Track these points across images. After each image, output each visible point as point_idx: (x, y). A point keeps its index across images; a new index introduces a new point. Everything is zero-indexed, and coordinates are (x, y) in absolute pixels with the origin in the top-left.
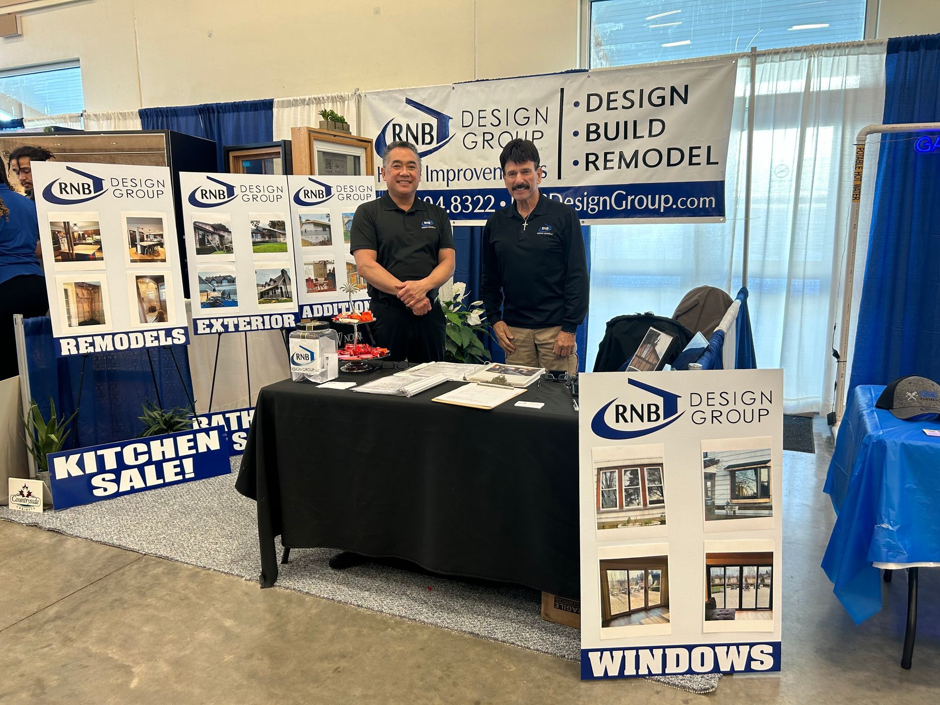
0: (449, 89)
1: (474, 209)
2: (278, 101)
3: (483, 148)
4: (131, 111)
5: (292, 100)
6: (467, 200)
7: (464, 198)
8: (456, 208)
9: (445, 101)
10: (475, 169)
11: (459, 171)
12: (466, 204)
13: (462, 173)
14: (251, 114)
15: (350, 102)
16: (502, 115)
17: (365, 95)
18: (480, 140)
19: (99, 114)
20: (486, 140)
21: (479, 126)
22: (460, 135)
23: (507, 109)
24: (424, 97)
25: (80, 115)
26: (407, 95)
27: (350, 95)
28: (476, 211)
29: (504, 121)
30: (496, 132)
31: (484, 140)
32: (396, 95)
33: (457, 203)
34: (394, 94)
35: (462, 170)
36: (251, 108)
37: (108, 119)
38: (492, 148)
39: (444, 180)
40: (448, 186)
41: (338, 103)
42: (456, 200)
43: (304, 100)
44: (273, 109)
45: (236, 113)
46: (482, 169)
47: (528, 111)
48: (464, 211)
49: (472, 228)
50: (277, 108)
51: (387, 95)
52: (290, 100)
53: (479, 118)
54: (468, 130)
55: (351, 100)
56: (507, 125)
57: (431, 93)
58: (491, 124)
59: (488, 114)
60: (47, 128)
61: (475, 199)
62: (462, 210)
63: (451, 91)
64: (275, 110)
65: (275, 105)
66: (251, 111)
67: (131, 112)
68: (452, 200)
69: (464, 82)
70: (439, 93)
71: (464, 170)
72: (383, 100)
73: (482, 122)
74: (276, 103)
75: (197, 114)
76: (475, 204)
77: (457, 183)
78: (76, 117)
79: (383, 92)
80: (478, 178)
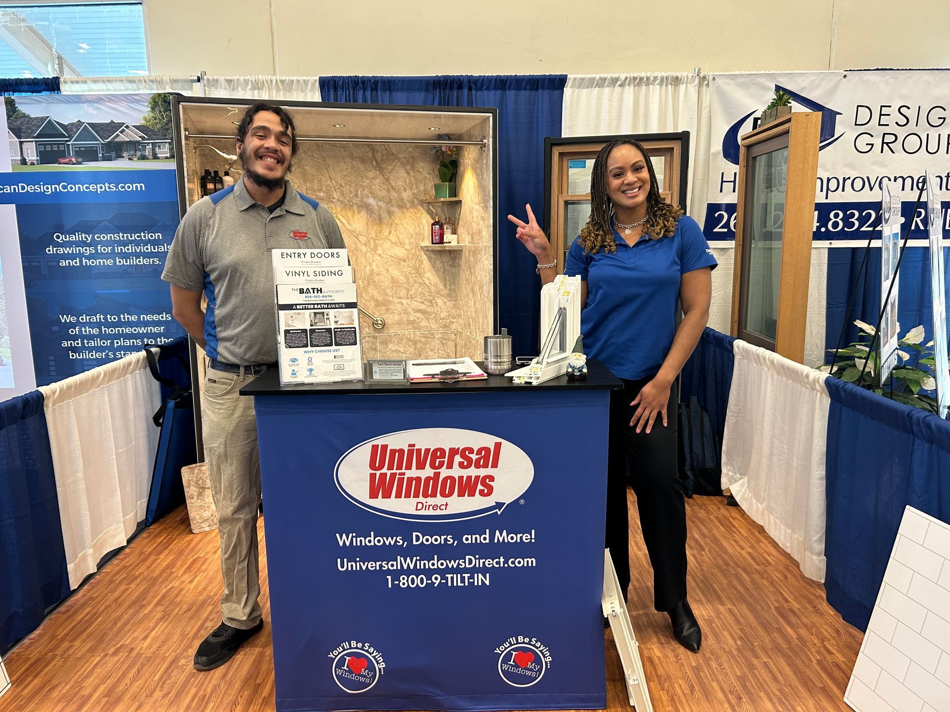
0: (839, 78)
1: (861, 226)
2: (575, 79)
3: (882, 152)
4: (304, 78)
5: (598, 78)
6: (853, 215)
7: (848, 213)
8: (836, 225)
9: (832, 92)
10: (868, 178)
11: (844, 180)
12: (850, 220)
13: (849, 182)
14: (524, 94)
15: (689, 85)
16: (912, 114)
17: (714, 78)
18: (878, 142)
19: (238, 80)
20: (886, 143)
21: (880, 125)
22: (851, 135)
23: (919, 107)
24: (804, 85)
25: (196, 78)
26: (777, 81)
27: (690, 77)
28: (864, 229)
29: (913, 121)
30: (901, 133)
31: (883, 143)
32: (762, 80)
33: (837, 220)
34: (758, 79)
35: (849, 178)
36: (526, 85)
37: (255, 89)
38: (893, 152)
39: (822, 191)
40: (827, 198)
41: (669, 86)
42: (836, 216)
43: (617, 79)
44: (565, 89)
45: (499, 92)
46: (878, 177)
47: (945, 110)
48: (846, 229)
49: (854, 250)
50: (571, 87)
51: (748, 80)
52: (594, 79)
53: (881, 115)
54: (862, 129)
55: (690, 83)
56: (917, 126)
57: (814, 80)
58: (897, 123)
59: (893, 110)
60: (159, 95)
61: (864, 214)
62: (843, 228)
63: (841, 79)
64: (567, 91)
65: (569, 83)
66: (525, 89)
67: (304, 81)
68: (832, 215)
69: (864, 70)
70: (824, 82)
71: (852, 179)
72: (740, 85)
73: (884, 120)
74: (571, 81)
75: (427, 90)
76: (863, 220)
77: (840, 195)
78: (186, 81)
79: (742, 75)
80: (871, 189)
